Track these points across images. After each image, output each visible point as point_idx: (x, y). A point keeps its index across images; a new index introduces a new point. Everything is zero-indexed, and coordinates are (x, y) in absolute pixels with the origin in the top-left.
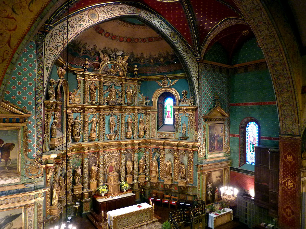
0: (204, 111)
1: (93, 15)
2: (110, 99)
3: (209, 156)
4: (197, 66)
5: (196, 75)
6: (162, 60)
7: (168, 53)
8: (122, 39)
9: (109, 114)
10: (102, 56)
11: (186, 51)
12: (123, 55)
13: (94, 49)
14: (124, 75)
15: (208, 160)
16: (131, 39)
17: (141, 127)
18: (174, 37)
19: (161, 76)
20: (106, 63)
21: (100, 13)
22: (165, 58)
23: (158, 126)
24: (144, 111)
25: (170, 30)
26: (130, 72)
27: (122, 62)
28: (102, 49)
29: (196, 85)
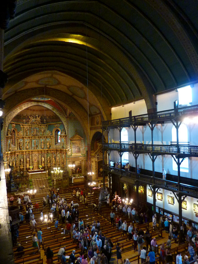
0: (70, 136)
1: (21, 108)
2: (34, 133)
3: (73, 155)
4: (66, 119)
5: (65, 123)
6: (47, 117)
7: (53, 115)
8: (37, 111)
9: (34, 139)
10: (30, 117)
11: (60, 114)
12: (38, 116)
13: (27, 115)
14: (39, 124)
15: (72, 156)
16: (41, 110)
17: (48, 144)
18: (54, 110)
19: (55, 123)
20: (32, 120)
21: (23, 107)
22: (52, 116)
23: (55, 143)
24: (50, 137)
25: (52, 107)
26: (42, 122)
27: (39, 119)
28: (30, 115)
29: (66, 126)
